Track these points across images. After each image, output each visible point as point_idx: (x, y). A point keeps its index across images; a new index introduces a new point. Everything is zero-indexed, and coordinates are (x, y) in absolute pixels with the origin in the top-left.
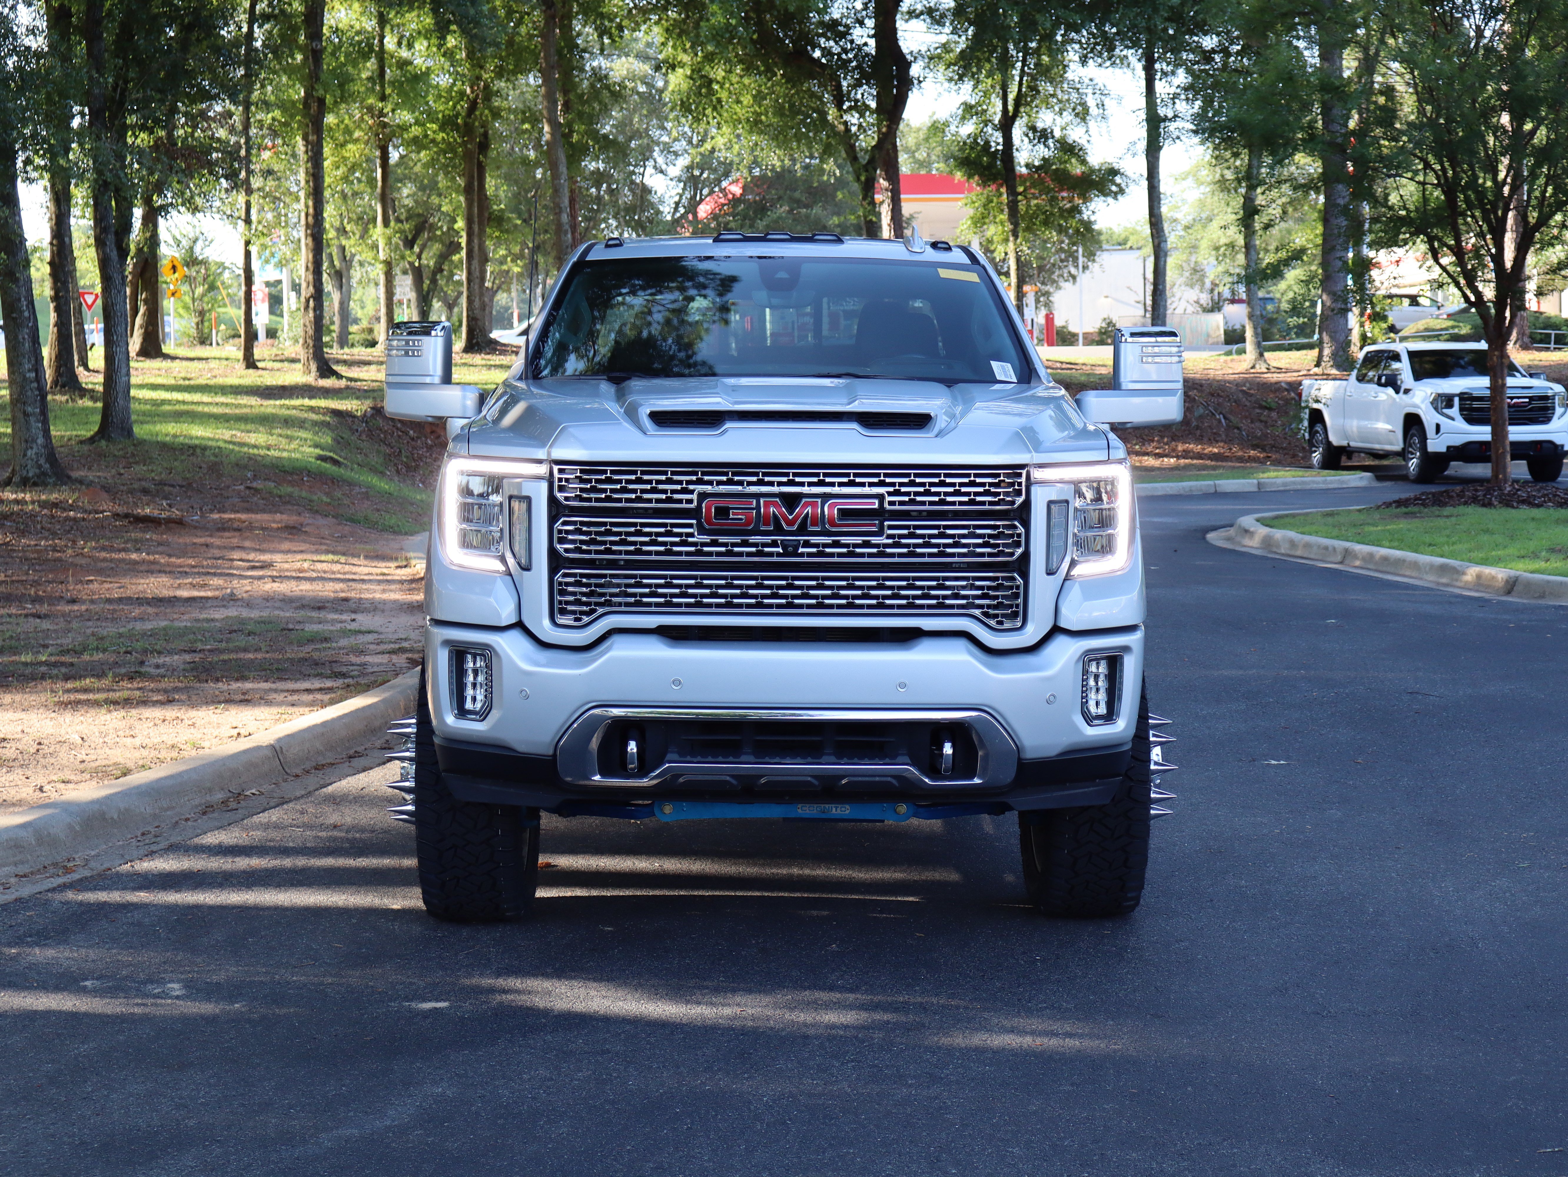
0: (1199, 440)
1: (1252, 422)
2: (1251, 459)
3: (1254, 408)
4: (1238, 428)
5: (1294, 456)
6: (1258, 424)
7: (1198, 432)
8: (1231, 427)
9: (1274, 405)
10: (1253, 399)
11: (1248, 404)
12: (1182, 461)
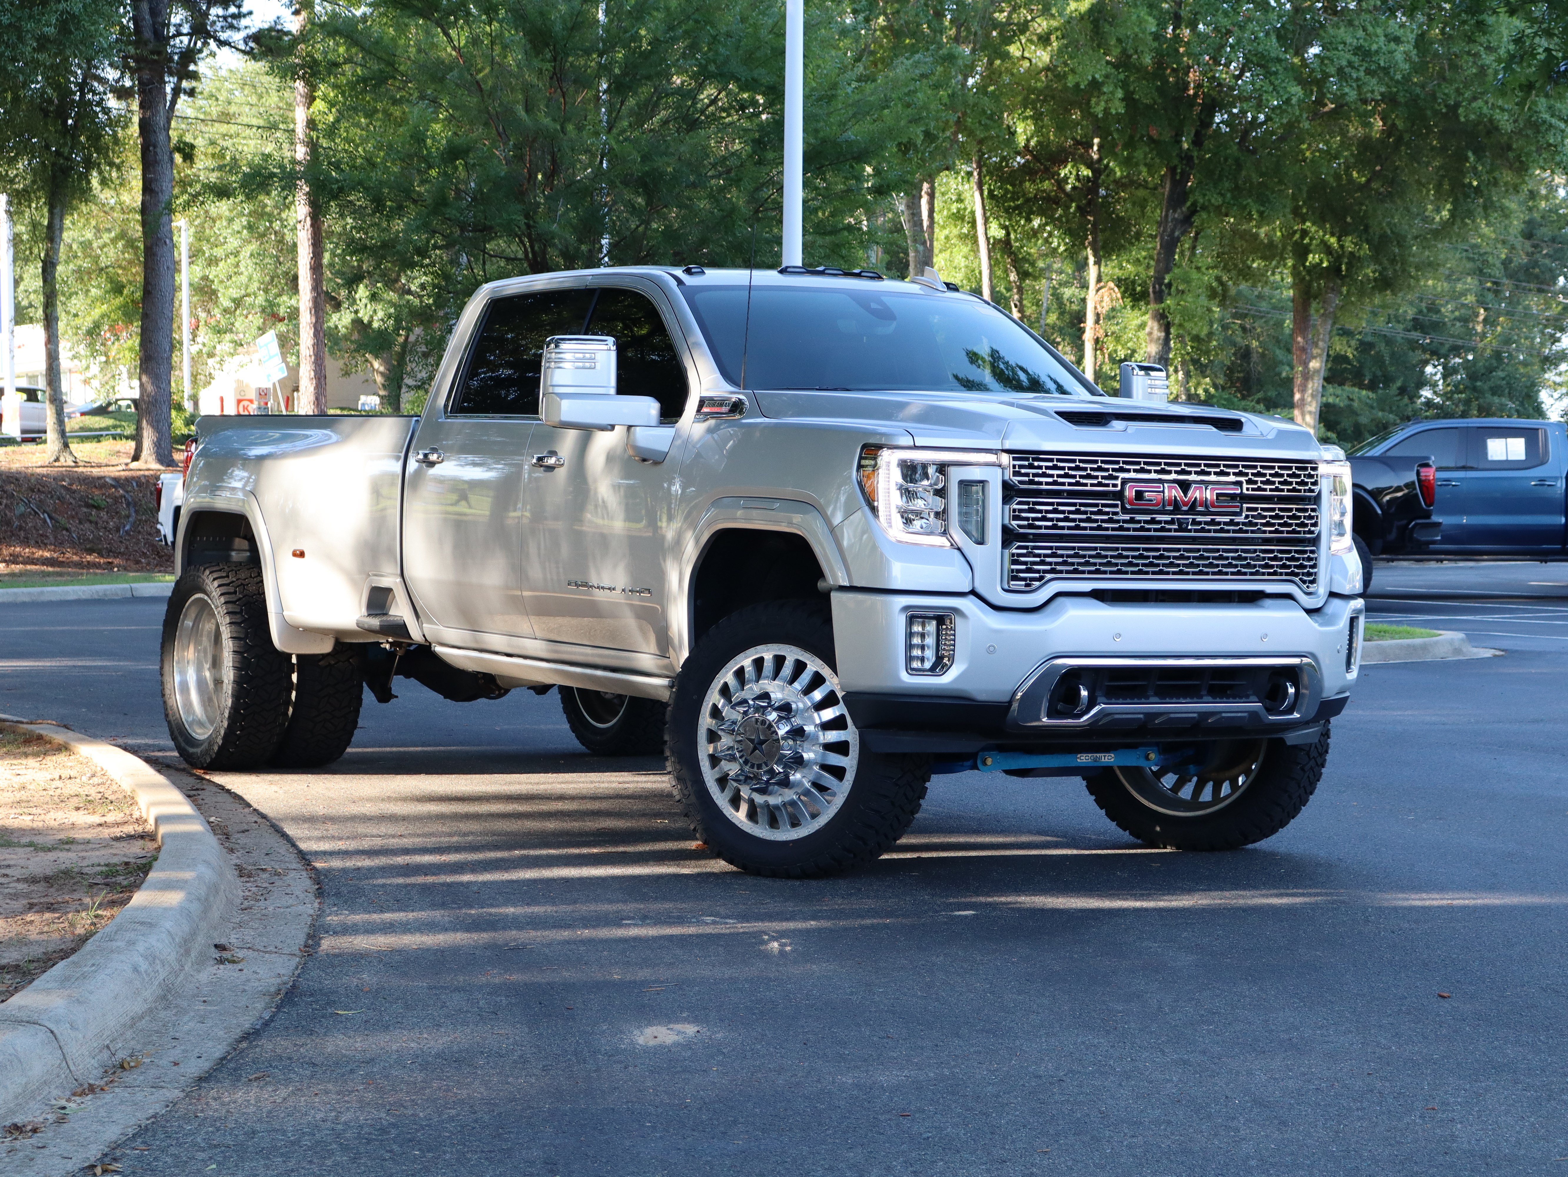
0: (25, 543)
1: (80, 523)
2: (91, 565)
3: (80, 506)
4: (67, 530)
5: (138, 562)
6: (87, 525)
7: (22, 534)
8: (58, 527)
9: (103, 504)
10: (77, 496)
11: (73, 502)
12: (17, 568)
